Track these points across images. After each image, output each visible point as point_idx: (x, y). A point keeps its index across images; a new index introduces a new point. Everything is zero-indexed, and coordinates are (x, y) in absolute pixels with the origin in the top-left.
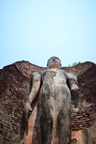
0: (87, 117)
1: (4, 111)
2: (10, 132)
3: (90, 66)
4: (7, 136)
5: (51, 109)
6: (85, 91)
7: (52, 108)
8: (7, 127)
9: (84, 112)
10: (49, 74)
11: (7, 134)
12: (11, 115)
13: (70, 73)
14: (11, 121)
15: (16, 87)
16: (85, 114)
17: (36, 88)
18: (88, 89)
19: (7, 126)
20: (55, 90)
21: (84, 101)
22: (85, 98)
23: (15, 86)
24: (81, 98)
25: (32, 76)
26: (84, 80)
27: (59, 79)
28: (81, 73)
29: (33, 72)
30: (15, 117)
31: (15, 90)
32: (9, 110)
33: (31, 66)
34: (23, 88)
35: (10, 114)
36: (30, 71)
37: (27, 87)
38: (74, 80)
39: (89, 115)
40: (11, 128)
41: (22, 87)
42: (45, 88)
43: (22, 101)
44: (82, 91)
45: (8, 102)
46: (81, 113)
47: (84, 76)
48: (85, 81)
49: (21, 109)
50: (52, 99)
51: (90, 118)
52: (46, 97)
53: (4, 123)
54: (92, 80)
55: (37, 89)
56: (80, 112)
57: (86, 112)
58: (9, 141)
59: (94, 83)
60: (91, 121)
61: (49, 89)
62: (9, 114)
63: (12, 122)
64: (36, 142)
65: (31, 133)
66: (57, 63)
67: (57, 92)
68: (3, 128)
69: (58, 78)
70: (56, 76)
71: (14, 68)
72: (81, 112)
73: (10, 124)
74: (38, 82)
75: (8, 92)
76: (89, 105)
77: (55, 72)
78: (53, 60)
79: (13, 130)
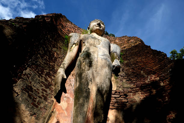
0: (124, 98)
1: (35, 73)
2: (39, 97)
3: (138, 43)
4: (35, 101)
5: (90, 82)
8: (37, 92)
9: (122, 92)
11: (36, 99)
12: (42, 79)
14: (41, 85)
15: (49, 46)
16: (123, 94)
18: (130, 69)
19: (36, 90)
20: (97, 61)
21: (124, 81)
22: (125, 78)
23: (49, 44)
24: (121, 76)
26: (127, 56)
28: (125, 48)
29: (69, 31)
30: (45, 82)
31: (48, 49)
32: (40, 72)
33: (68, 23)
35: (41, 77)
36: (66, 29)
37: (61, 48)
38: (117, 54)
39: (127, 96)
40: (41, 94)
41: (56, 47)
44: (123, 69)
45: (40, 63)
46: (119, 93)
47: (128, 52)
48: (128, 58)
49: (53, 74)
50: (92, 70)
51: (127, 99)
52: (86, 67)
53: (34, 86)
54: (137, 59)
56: (117, 91)
57: (123, 92)
58: (37, 107)
59: (138, 63)
60: (127, 102)
61: (91, 59)
62: (39, 77)
63: (42, 87)
64: (66, 113)
66: (101, 28)
67: (99, 64)
68: (33, 92)
69: (102, 48)
70: (100, 45)
72: (119, 91)
73: (40, 88)
74: (76, 46)
77: (99, 40)
78: (97, 24)
79: (43, 96)
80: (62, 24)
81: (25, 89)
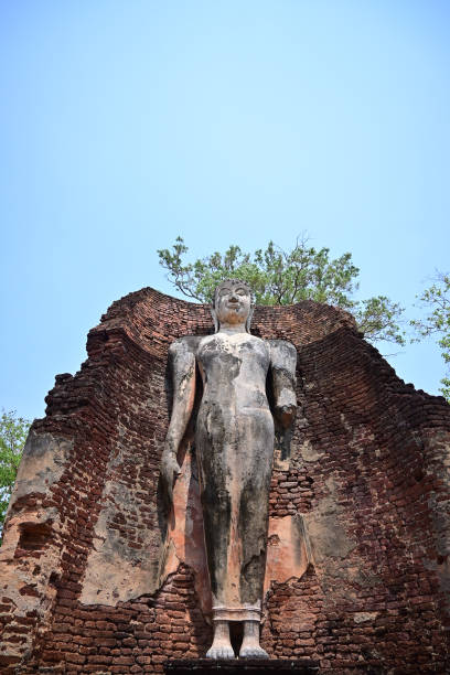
0: (307, 486)
1: (120, 483)
2: (139, 527)
3: (336, 328)
4: (133, 538)
5: (228, 476)
6: (312, 411)
7: (230, 474)
8: (132, 518)
9: (302, 473)
10: (220, 366)
11: (134, 533)
12: (135, 488)
13: (278, 348)
14: (137, 501)
15: (133, 405)
16: (304, 478)
17: (185, 402)
18: (320, 407)
19: (131, 516)
20: (236, 423)
21: (306, 443)
22: (309, 434)
23: (131, 401)
24: (301, 430)
25: (171, 357)
26: (313, 368)
27: (248, 386)
28: (309, 340)
29: (168, 326)
30: (143, 491)
31: (132, 414)
32: (129, 477)
33: (162, 305)
34: (149, 400)
35: (132, 486)
36: (162, 325)
37: (158, 392)
38: (287, 374)
39: (311, 481)
40: (140, 519)
41: (148, 396)
42: (214, 418)
43: (152, 443)
44: (304, 408)
45: (125, 456)
46: (296, 475)
47: (315, 353)
48: (316, 375)
49: (153, 466)
50: (229, 449)
51: (313, 489)
52: (215, 444)
53: (125, 510)
54: (334, 378)
55: (188, 407)
56: (292, 472)
57: (305, 473)
58: (139, 547)
59: (336, 392)
60: (313, 497)
61: (222, 424)
62: (129, 487)
63: (140, 503)
64: (193, 542)
65: (181, 524)
66: (241, 310)
67: (241, 430)
68: (125, 522)
69: (243, 384)
70: (240, 375)
71: (120, 345)
72: (296, 472)
73: (137, 509)
74: (188, 380)
75: (121, 429)
76: (317, 456)
77: (237, 359)
78: (230, 301)
79: (145, 521)
80: (147, 320)
81: (112, 526)
